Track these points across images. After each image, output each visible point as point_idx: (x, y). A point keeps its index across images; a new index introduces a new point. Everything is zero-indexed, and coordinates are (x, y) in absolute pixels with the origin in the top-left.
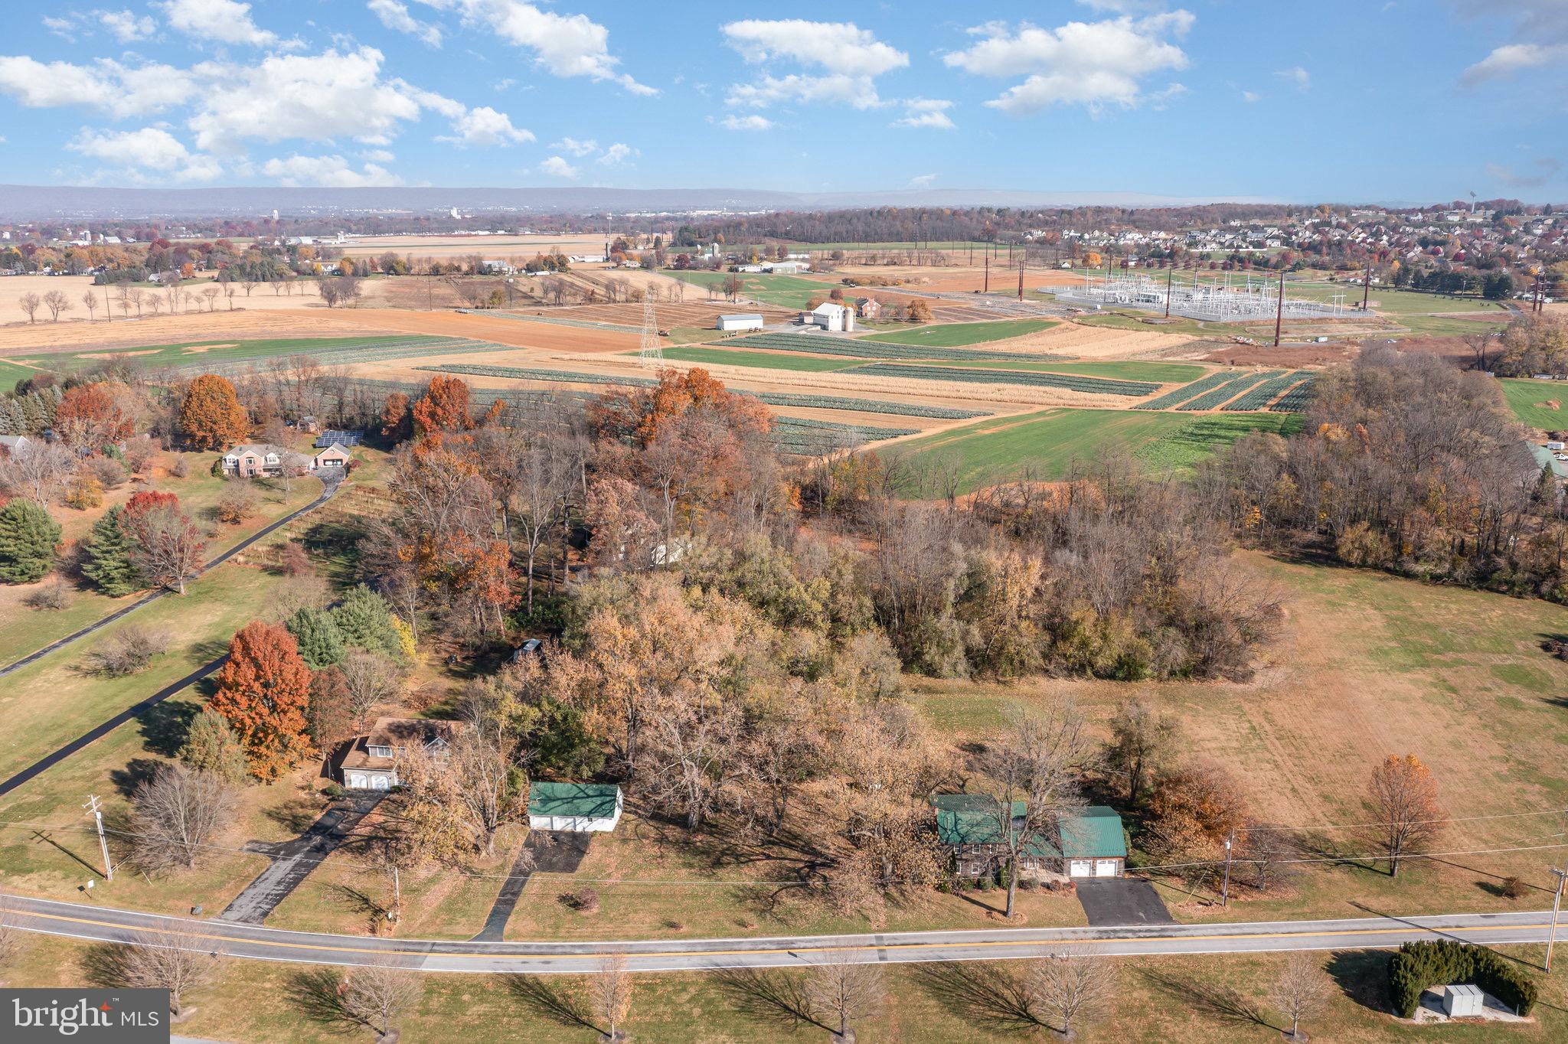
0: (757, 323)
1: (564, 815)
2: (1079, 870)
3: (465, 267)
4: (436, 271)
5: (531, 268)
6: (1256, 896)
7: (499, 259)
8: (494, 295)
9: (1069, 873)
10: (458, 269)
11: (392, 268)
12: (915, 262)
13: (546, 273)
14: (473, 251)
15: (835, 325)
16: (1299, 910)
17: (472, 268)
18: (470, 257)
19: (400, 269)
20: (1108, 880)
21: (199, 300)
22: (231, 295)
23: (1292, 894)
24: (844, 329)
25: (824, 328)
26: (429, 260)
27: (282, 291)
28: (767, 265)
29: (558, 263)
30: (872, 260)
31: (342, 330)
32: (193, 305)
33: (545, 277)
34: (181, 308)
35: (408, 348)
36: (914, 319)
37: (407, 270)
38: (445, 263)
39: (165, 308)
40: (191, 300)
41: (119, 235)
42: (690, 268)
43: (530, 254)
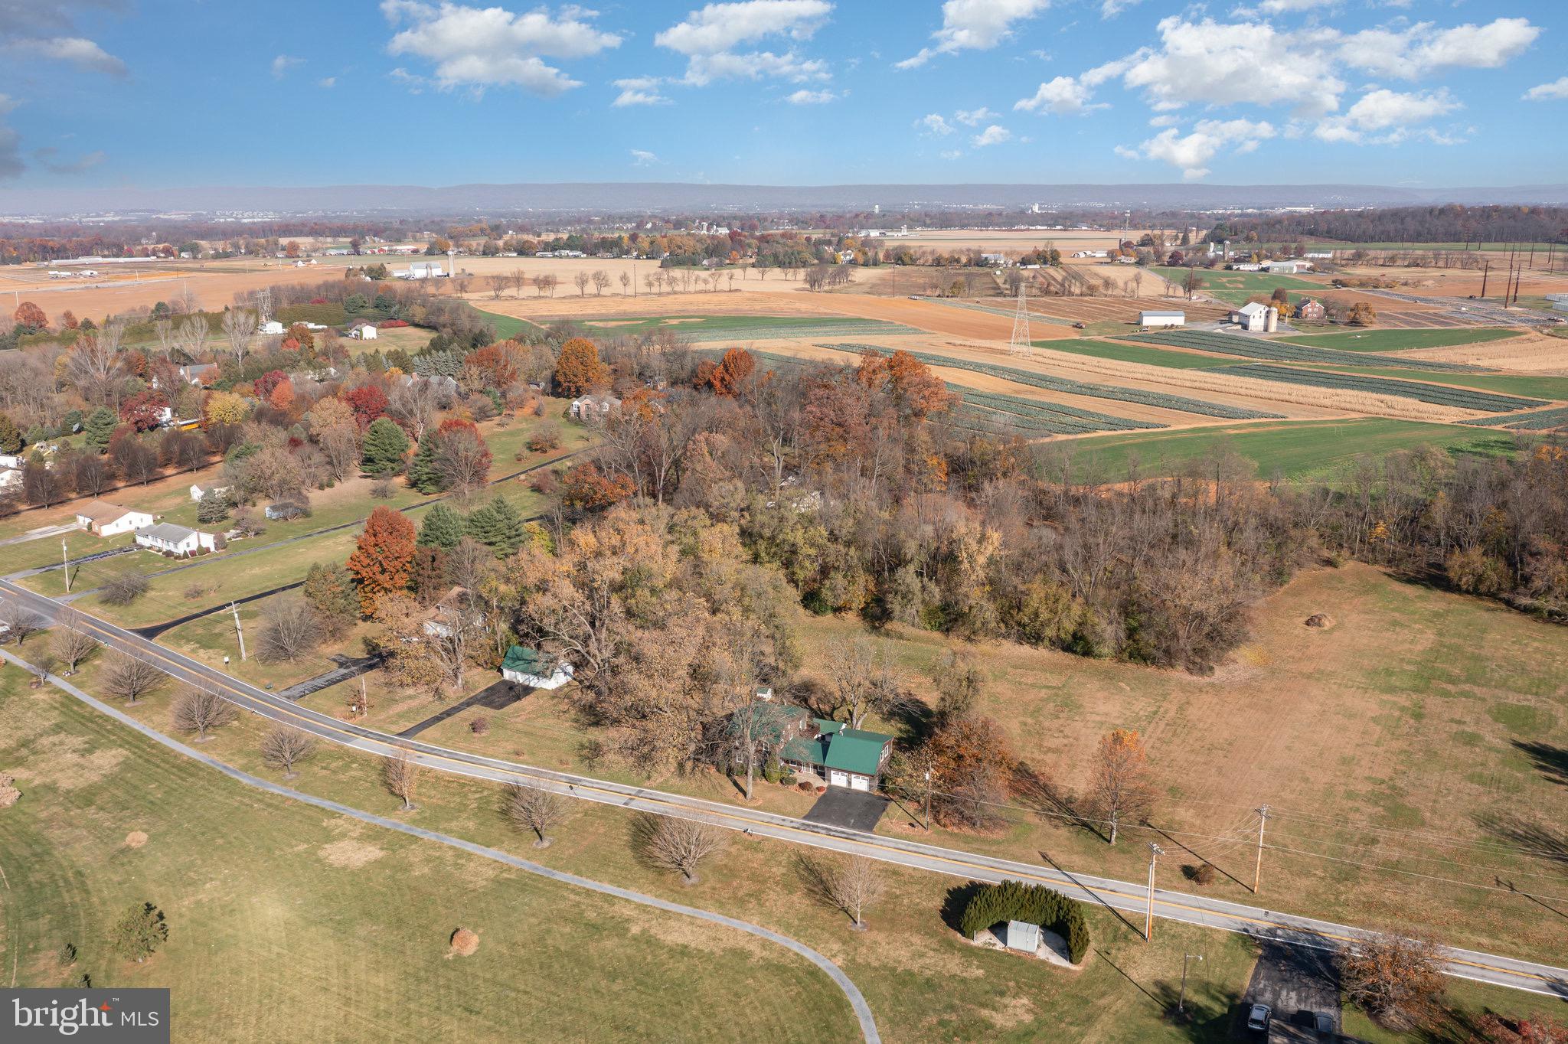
0: (1179, 320)
1: (524, 672)
2: (838, 780)
3: (964, 260)
4: (938, 262)
5: (1025, 262)
6: (966, 830)
7: (996, 252)
8: (955, 285)
9: (830, 780)
10: (958, 261)
11: (900, 259)
12: (1441, 264)
13: (1037, 266)
14: (974, 245)
15: (1256, 323)
16: (984, 847)
17: (970, 261)
18: (969, 250)
19: (906, 259)
20: (858, 793)
21: (705, 281)
22: (731, 278)
23: (999, 835)
24: (1266, 329)
25: (1245, 327)
26: (933, 252)
27: (789, 277)
28: (1266, 264)
29: (1050, 258)
30: (1391, 262)
31: (799, 311)
32: (701, 286)
33: (1035, 270)
34: (692, 288)
35: (834, 328)
36: (1354, 323)
37: (913, 261)
38: (946, 255)
39: (679, 288)
40: (700, 282)
41: (729, 226)
42: (1184, 265)
43: (1027, 248)
